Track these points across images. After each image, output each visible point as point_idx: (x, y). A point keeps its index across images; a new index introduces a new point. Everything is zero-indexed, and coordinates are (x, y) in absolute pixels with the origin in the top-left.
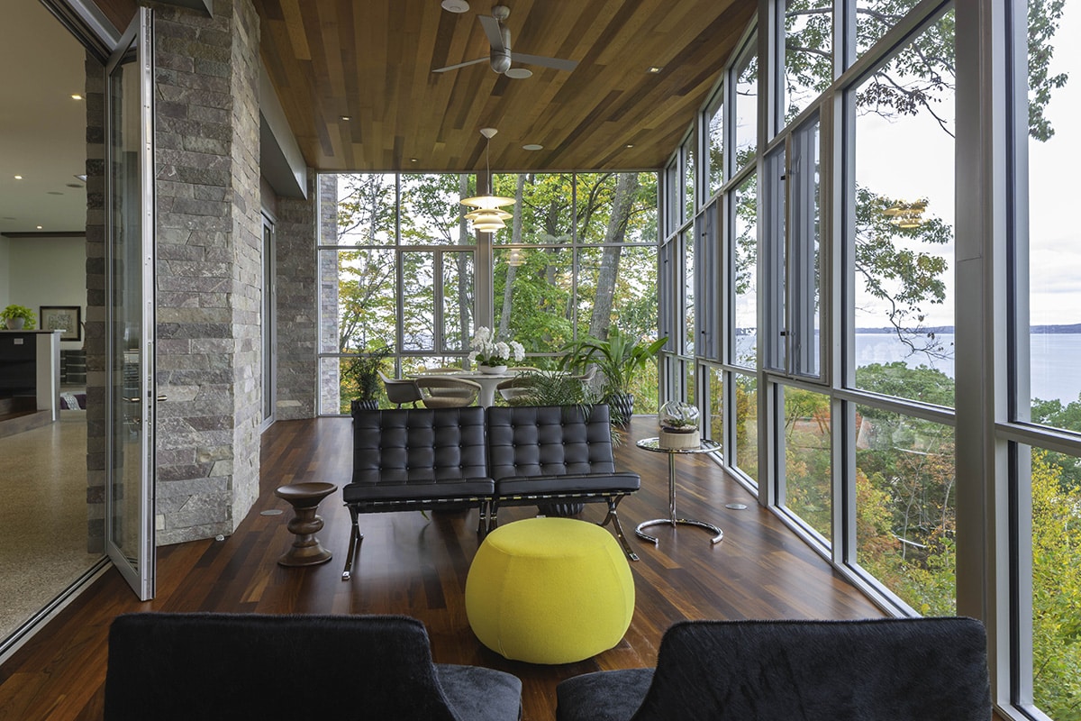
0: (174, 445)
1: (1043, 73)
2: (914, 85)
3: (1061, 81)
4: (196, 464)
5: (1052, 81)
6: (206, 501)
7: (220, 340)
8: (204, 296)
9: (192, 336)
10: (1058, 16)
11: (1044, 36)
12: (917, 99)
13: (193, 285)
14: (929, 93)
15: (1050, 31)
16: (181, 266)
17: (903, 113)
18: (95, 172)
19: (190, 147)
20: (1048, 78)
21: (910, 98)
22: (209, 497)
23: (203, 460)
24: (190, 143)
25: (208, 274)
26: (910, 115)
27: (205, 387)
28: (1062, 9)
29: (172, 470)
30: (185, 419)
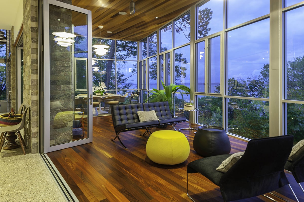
0: (58, 118)
1: (206, 27)
2: (179, 26)
3: (209, 29)
4: (63, 123)
5: (208, 29)
6: (66, 134)
7: (69, 85)
8: (65, 72)
9: (62, 84)
10: (211, 16)
11: (209, 20)
12: (180, 30)
13: (62, 68)
14: (183, 29)
15: (210, 19)
16: (59, 63)
17: (177, 33)
18: (34, 31)
19: (61, 26)
20: (207, 28)
21: (179, 29)
22: (66, 133)
23: (65, 122)
24: (62, 25)
25: (66, 65)
26: (178, 33)
27: (65, 100)
28: (212, 14)
29: (57, 125)
30: (61, 110)
